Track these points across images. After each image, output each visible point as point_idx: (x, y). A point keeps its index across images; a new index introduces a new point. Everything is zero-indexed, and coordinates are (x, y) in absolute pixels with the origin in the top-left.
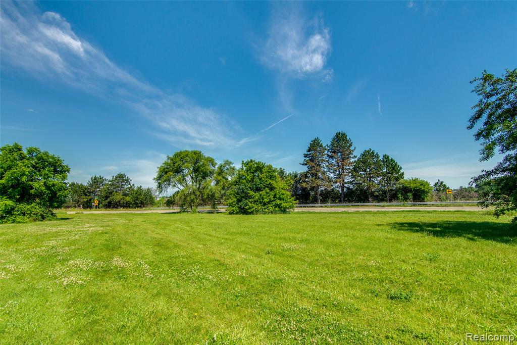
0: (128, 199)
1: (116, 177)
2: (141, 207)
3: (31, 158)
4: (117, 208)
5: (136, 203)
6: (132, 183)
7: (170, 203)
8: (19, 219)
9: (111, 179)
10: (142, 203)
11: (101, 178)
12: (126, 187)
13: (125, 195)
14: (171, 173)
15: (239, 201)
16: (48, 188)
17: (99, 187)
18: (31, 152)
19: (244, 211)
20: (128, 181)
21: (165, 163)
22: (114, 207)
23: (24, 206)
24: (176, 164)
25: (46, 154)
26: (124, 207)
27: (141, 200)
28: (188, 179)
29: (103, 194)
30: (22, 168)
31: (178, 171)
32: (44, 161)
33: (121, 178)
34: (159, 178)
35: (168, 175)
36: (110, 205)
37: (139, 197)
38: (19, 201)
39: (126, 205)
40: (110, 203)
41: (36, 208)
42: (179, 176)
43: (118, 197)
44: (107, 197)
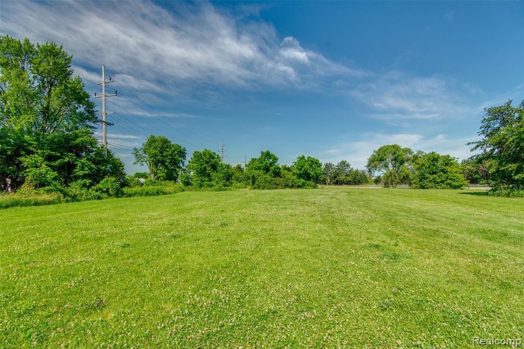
0: (349, 178)
1: (341, 163)
2: (358, 184)
3: (309, 161)
4: (342, 184)
5: (354, 182)
6: (351, 167)
7: (377, 181)
8: (307, 187)
9: (337, 165)
10: (359, 181)
11: (330, 164)
12: (347, 170)
13: (347, 176)
14: (376, 162)
15: (420, 180)
16: (316, 174)
17: (329, 171)
18: (308, 158)
19: (423, 187)
20: (348, 165)
21: (372, 155)
22: (340, 184)
23: (308, 182)
24: (380, 156)
25: (314, 159)
26: (347, 184)
27: (358, 179)
28: (390, 165)
29: (333, 175)
30: (307, 166)
31: (381, 160)
32: (313, 162)
33: (344, 164)
34: (369, 165)
35: (374, 163)
36: (337, 183)
37: (357, 177)
38: (306, 180)
39: (348, 183)
40: (337, 181)
41: (311, 182)
42: (383, 163)
43: (342, 177)
44: (335, 177)
